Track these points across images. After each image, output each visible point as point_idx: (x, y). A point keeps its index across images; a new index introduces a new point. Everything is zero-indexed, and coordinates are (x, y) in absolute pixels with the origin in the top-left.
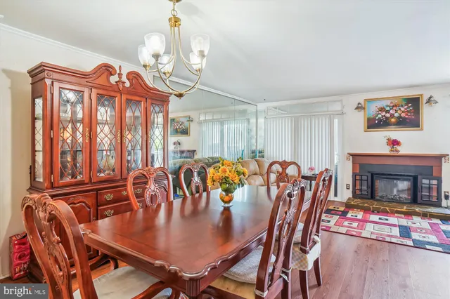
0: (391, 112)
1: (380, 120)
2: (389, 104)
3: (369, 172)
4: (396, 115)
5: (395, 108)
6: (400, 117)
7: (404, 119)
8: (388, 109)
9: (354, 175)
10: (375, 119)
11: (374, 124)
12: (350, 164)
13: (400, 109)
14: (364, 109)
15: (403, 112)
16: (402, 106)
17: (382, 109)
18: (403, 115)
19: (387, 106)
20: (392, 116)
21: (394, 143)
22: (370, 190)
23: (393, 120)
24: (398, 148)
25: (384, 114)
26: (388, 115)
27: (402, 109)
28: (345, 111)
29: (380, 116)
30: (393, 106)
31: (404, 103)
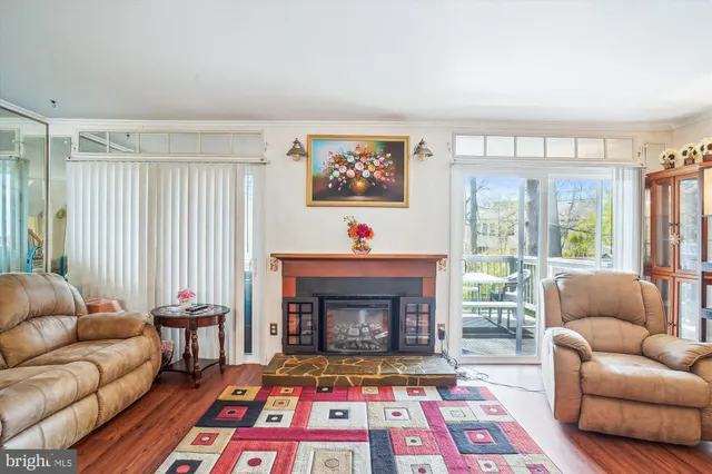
0: (358, 166)
1: (336, 182)
2: (353, 150)
3: (314, 295)
4: (366, 174)
5: (362, 159)
6: (371, 179)
7: (380, 183)
8: (351, 159)
9: (287, 302)
10: (326, 180)
11: (327, 191)
12: (276, 279)
13: (372, 163)
14: (306, 155)
15: (377, 169)
16: (375, 157)
17: (340, 160)
18: (377, 174)
19: (350, 154)
20: (359, 175)
21: (362, 232)
22: (316, 333)
23: (360, 184)
24: (368, 242)
25: (343, 169)
26: (351, 173)
27: (376, 163)
28: (268, 156)
29: (336, 174)
30: (361, 156)
31: (379, 150)
